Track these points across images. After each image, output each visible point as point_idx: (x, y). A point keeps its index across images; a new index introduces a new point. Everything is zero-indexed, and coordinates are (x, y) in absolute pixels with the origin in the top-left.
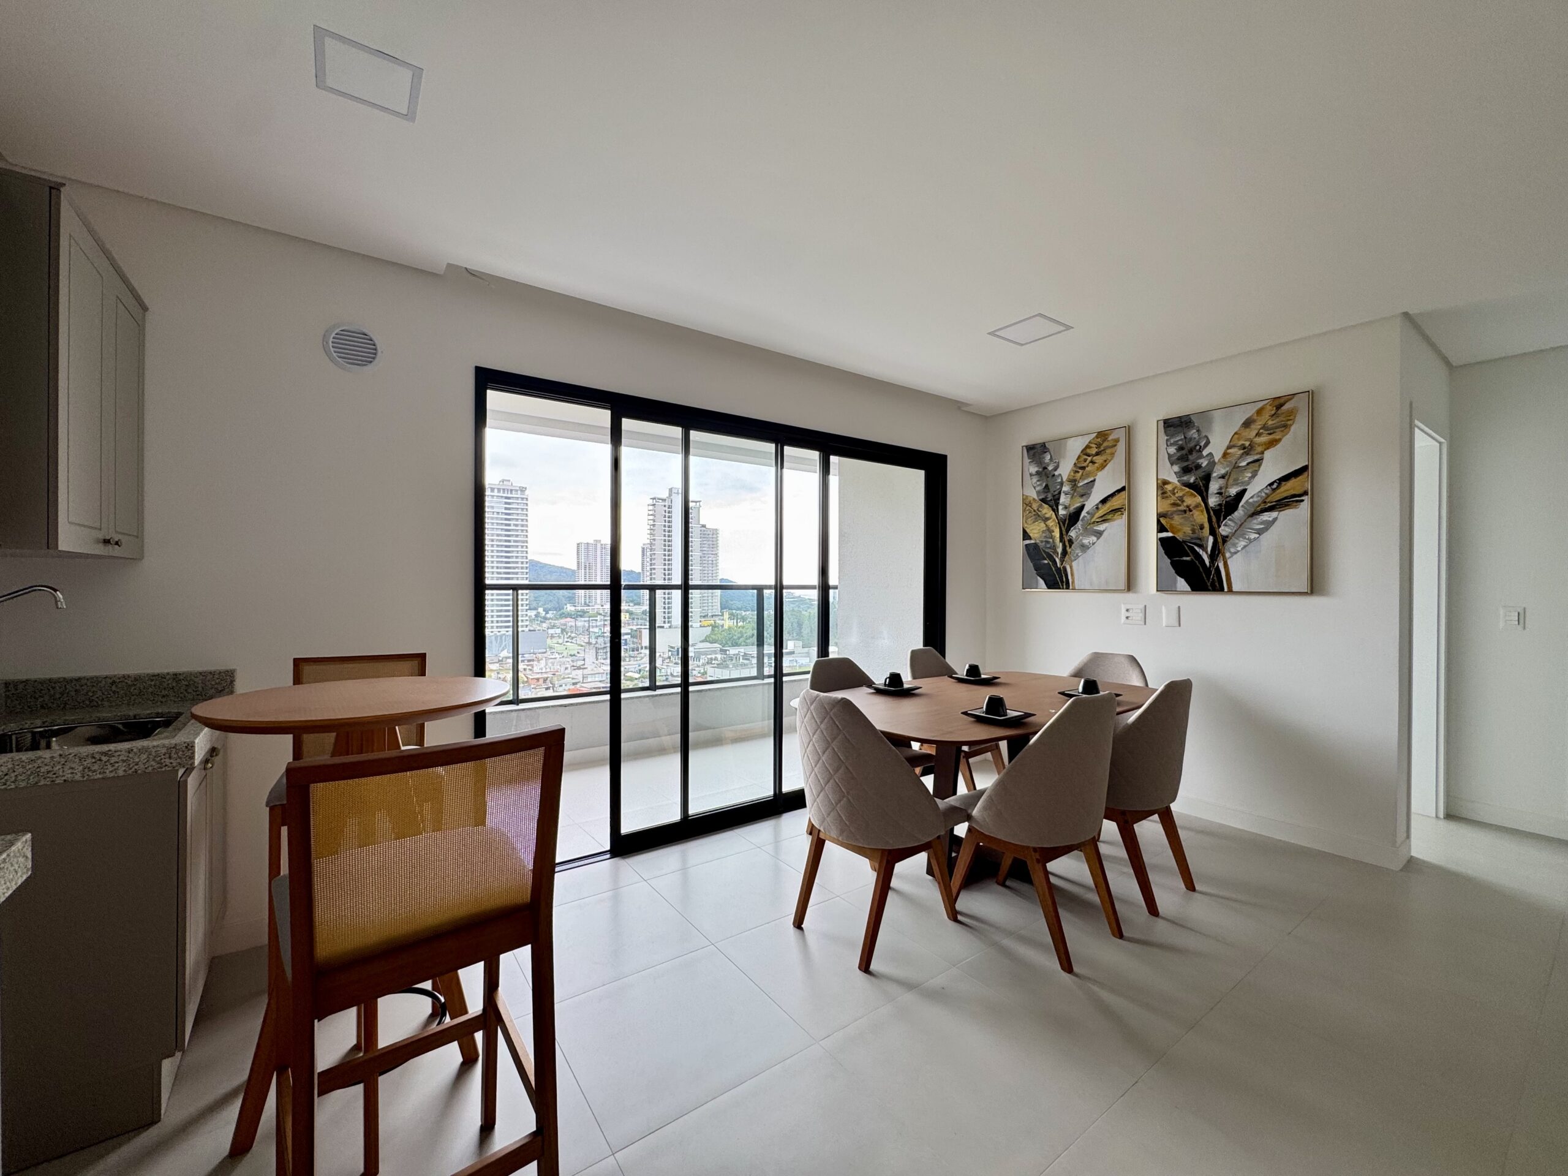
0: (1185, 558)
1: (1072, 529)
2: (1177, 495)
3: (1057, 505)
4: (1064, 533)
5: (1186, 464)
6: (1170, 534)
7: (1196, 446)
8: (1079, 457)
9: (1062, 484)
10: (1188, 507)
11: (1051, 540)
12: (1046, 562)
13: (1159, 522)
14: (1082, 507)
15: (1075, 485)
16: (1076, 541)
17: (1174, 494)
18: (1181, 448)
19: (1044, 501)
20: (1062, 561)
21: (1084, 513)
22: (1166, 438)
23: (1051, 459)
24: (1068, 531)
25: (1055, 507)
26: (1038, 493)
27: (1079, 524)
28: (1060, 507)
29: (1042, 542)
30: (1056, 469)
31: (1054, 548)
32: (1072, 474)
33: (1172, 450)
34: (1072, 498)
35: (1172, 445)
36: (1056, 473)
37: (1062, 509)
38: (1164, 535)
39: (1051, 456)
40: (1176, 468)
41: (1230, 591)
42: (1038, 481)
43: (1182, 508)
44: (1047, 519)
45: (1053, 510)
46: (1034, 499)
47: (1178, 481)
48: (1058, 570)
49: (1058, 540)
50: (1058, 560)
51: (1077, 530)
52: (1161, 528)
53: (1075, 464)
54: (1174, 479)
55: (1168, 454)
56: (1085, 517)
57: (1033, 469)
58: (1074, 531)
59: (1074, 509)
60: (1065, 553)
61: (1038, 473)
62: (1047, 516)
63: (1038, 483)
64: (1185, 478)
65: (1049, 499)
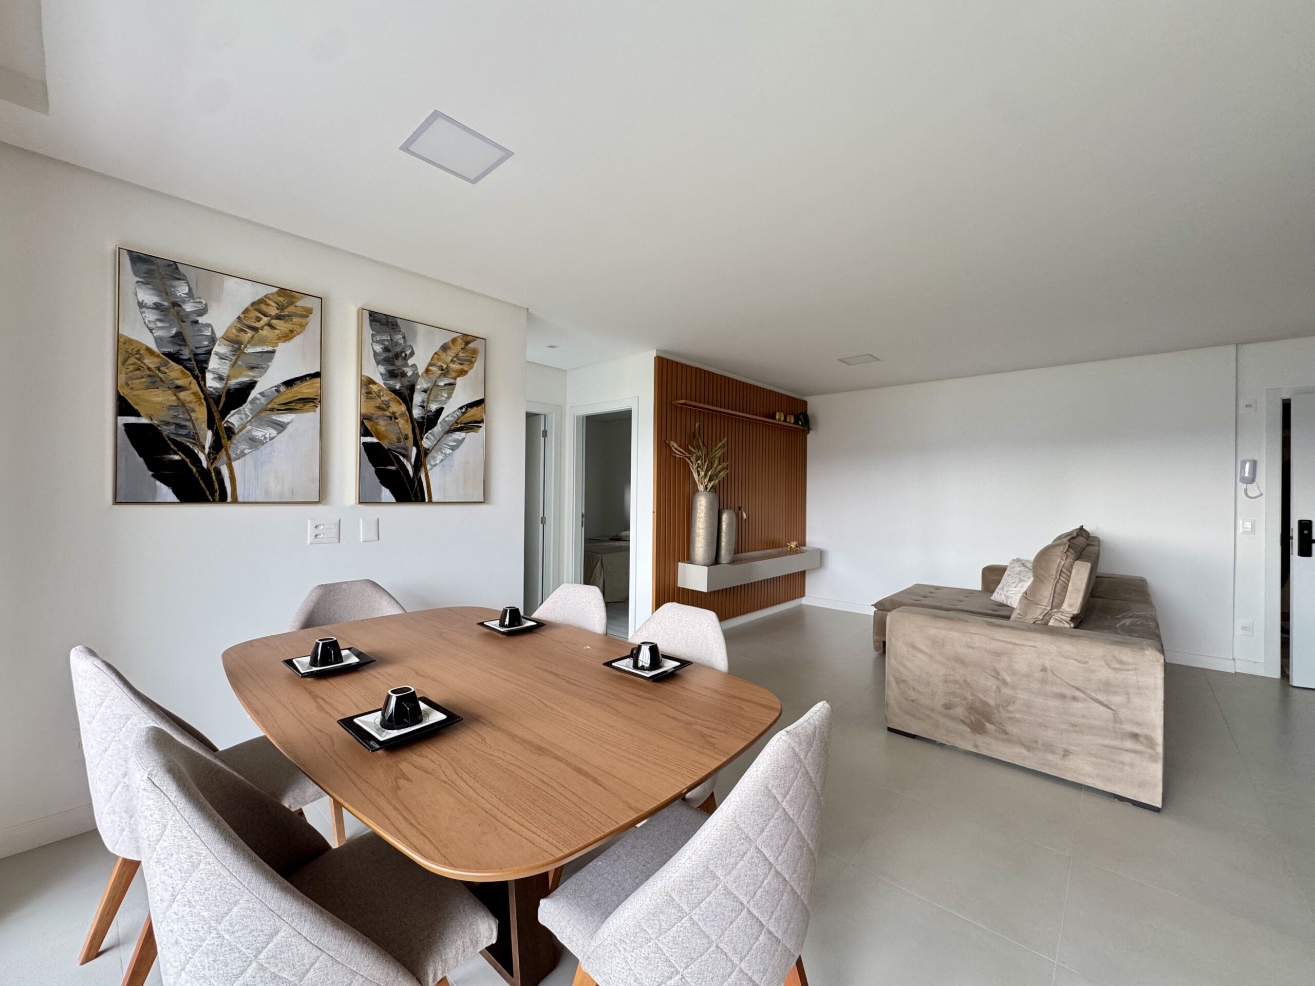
0: (390, 467)
1: (232, 412)
2: (382, 398)
3: (203, 370)
4: (217, 416)
5: (391, 368)
6: (375, 440)
7: (402, 352)
8: (246, 311)
9: (213, 340)
10: (394, 413)
11: (188, 424)
12: (177, 457)
13: (362, 424)
14: (252, 385)
15: (239, 349)
16: (240, 430)
17: (380, 397)
18: (386, 349)
19: (174, 357)
20: (212, 457)
21: (254, 394)
22: (371, 332)
23: (190, 294)
24: (224, 413)
25: (197, 372)
26: (158, 340)
27: (246, 407)
28: (209, 376)
29: (168, 424)
30: (203, 312)
31: (196, 438)
32: (234, 331)
33: (378, 348)
34: (233, 366)
35: (377, 342)
36: (201, 320)
37: (214, 379)
38: (369, 439)
39: (190, 289)
40: (382, 369)
41: (430, 501)
42: (158, 320)
43: (387, 413)
44: (179, 388)
45: (196, 377)
46: (149, 350)
47: (384, 384)
48: (205, 473)
49: (205, 425)
50: (202, 457)
51: (243, 416)
52: (365, 432)
53: (239, 318)
54: (379, 380)
55: (374, 351)
56: (255, 399)
57: (148, 297)
58: (236, 416)
59: (240, 384)
60: (217, 447)
61: (157, 307)
62: (179, 383)
63: (159, 324)
64: (391, 382)
65: (186, 357)
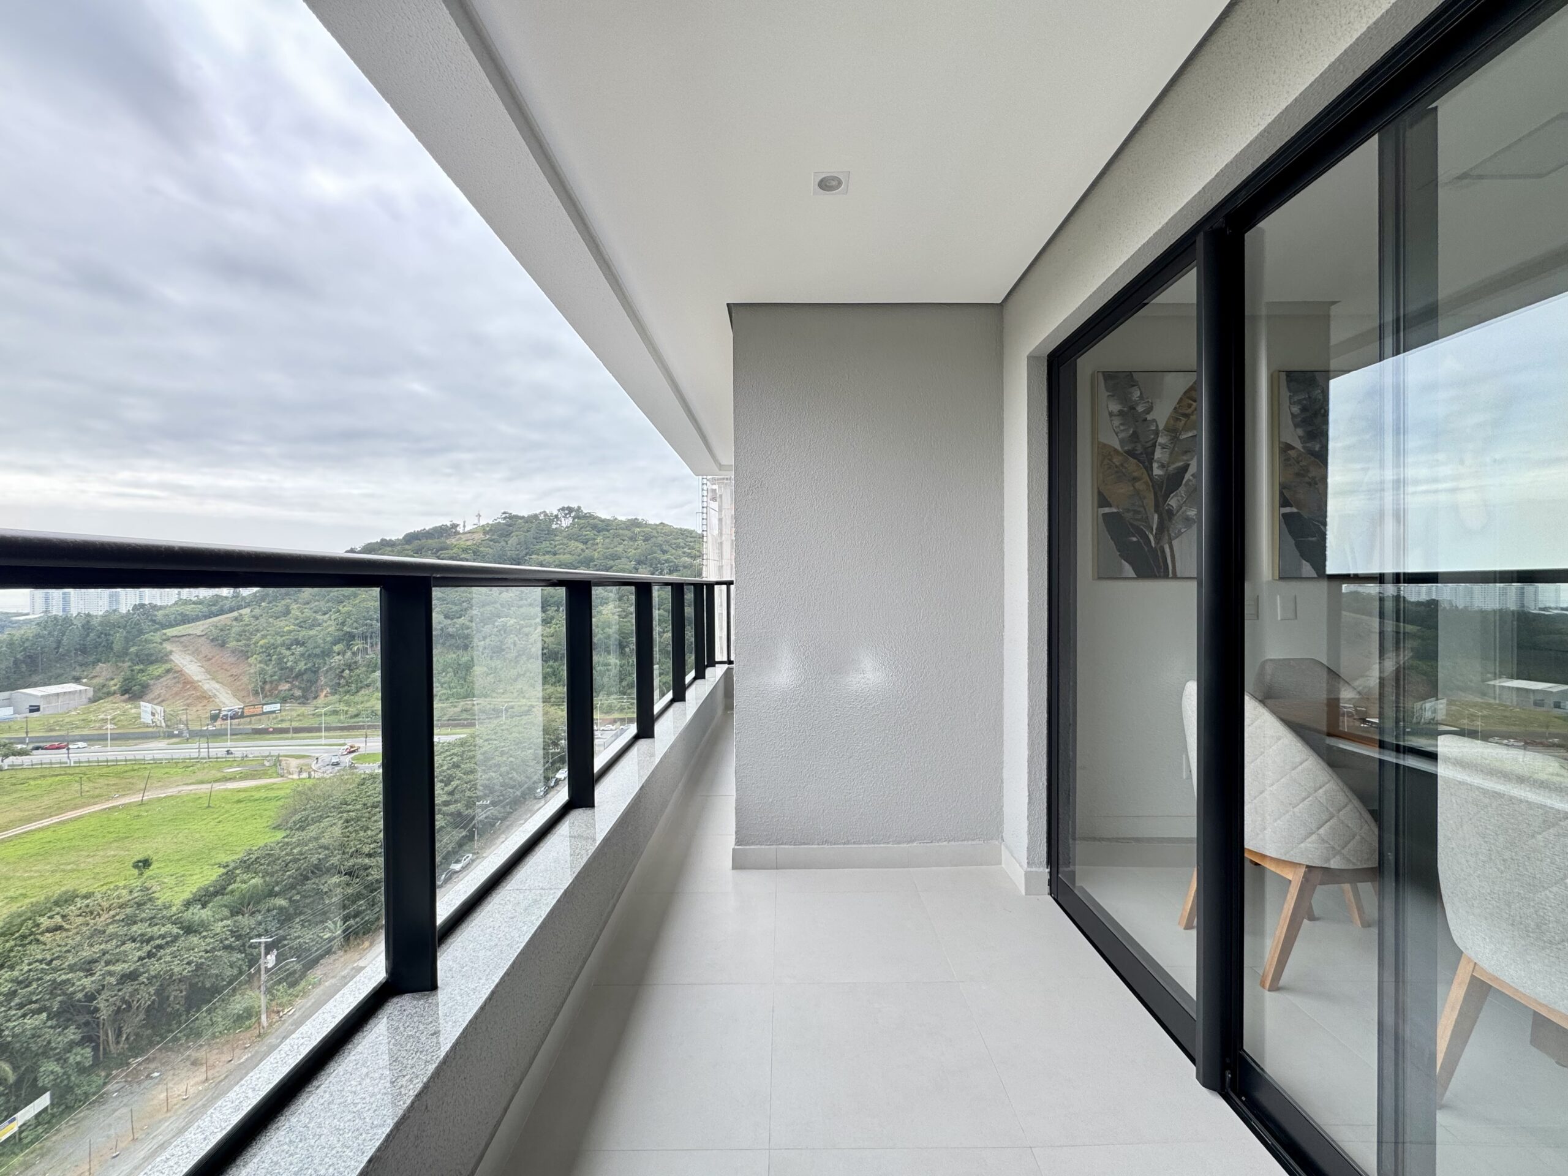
0: (1310, 539)
1: (1172, 495)
2: (1301, 464)
3: (1151, 460)
4: (1161, 500)
5: (1310, 428)
6: (1294, 510)
7: (1321, 409)
8: (1181, 400)
9: (1157, 433)
10: (1314, 478)
11: (1142, 509)
12: (1135, 539)
13: (1281, 494)
14: (1186, 468)
15: (1175, 437)
16: (1178, 511)
17: (1298, 463)
18: (1304, 409)
19: (1131, 453)
20: (1158, 539)
21: (1188, 476)
22: (1289, 394)
23: (1141, 397)
24: (1166, 497)
25: (1147, 463)
26: (1122, 441)
27: (1182, 490)
28: (1155, 465)
29: (1128, 511)
30: (1149, 410)
31: (1147, 521)
32: (1172, 422)
33: (1296, 409)
34: (1171, 453)
35: (1294, 403)
36: (1149, 417)
37: (1158, 468)
38: (1287, 510)
39: (1141, 393)
40: (1300, 432)
42: (1122, 424)
43: (1307, 479)
44: (1135, 479)
45: (1146, 468)
46: (1116, 450)
47: (1303, 447)
48: (1153, 551)
49: (1153, 510)
50: (1151, 537)
51: (1180, 498)
52: (1285, 502)
53: (1175, 408)
54: (1298, 445)
55: (1292, 414)
56: (1189, 480)
57: (1115, 407)
58: (1175, 498)
59: (1174, 469)
60: (1162, 528)
61: (1121, 413)
62: (1135, 474)
63: (1122, 428)
64: (1309, 445)
65: (1139, 452)
